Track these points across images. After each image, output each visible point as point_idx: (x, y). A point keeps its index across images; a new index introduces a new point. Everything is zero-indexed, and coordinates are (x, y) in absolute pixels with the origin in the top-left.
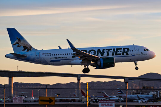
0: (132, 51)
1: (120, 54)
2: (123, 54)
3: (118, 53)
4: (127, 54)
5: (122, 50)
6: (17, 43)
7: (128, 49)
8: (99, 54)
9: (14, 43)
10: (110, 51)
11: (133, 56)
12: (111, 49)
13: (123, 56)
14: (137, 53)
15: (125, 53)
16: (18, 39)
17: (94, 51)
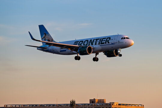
0: (112, 40)
1: (104, 43)
2: (106, 43)
3: (103, 42)
4: (109, 43)
5: (105, 39)
6: (44, 37)
7: (110, 38)
8: (90, 44)
9: (43, 38)
10: (98, 40)
11: (112, 44)
12: (99, 39)
13: (106, 44)
14: (115, 41)
15: (107, 42)
16: (44, 34)
17: (87, 41)
